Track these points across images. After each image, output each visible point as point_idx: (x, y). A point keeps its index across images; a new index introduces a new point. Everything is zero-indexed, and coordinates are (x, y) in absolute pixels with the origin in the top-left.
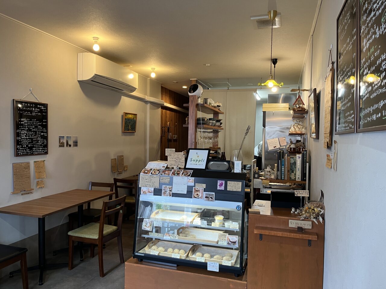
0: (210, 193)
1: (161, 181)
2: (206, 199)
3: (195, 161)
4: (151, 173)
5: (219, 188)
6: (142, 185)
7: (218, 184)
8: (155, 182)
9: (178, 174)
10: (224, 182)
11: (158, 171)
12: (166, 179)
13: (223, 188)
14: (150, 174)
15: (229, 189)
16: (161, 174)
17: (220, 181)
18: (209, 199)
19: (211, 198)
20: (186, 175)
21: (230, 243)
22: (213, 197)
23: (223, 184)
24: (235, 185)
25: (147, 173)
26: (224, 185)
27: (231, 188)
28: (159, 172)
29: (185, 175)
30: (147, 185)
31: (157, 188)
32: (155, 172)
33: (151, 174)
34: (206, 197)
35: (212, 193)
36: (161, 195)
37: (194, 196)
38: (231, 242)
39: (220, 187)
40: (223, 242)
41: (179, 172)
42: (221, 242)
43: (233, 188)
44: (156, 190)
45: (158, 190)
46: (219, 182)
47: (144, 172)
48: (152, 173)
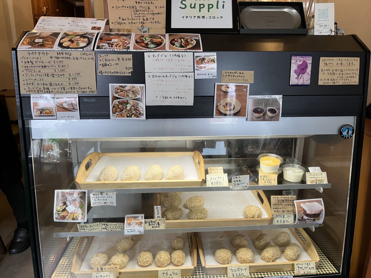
0: (267, 97)
1: (100, 68)
2: (257, 115)
3: (197, 7)
4: (60, 45)
5: (294, 80)
6: (31, 87)
7: (294, 67)
8: (78, 74)
9: (158, 44)
10: (309, 60)
11: (85, 37)
12: (117, 62)
13: (306, 79)
14: (56, 47)
15: (324, 79)
16: (98, 47)
17: (298, 58)
18: (264, 115)
19: (273, 111)
20: (186, 46)
21: (305, 217)
22: (279, 109)
23: (306, 67)
24: (340, 68)
25: (42, 45)
26: (309, 70)
27: (330, 77)
28: (86, 40)
29: (181, 46)
30: (50, 88)
31: (88, 93)
32: (72, 41)
33: (60, 49)
34: (256, 111)
35: (273, 96)
36: (108, 117)
37: (218, 109)
38: (307, 215)
39: (297, 78)
40: (286, 216)
41: (160, 40)
42: (279, 219)
43: (335, 77)
44: (85, 100)
45: (94, 100)
46: (296, 62)
47: (32, 44)
48: (64, 45)
